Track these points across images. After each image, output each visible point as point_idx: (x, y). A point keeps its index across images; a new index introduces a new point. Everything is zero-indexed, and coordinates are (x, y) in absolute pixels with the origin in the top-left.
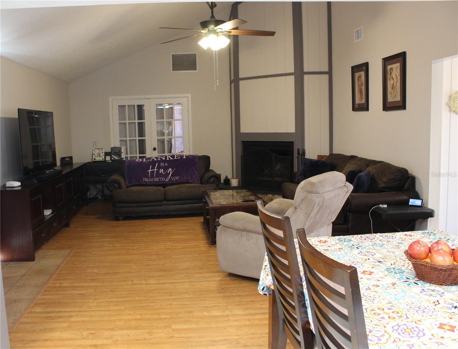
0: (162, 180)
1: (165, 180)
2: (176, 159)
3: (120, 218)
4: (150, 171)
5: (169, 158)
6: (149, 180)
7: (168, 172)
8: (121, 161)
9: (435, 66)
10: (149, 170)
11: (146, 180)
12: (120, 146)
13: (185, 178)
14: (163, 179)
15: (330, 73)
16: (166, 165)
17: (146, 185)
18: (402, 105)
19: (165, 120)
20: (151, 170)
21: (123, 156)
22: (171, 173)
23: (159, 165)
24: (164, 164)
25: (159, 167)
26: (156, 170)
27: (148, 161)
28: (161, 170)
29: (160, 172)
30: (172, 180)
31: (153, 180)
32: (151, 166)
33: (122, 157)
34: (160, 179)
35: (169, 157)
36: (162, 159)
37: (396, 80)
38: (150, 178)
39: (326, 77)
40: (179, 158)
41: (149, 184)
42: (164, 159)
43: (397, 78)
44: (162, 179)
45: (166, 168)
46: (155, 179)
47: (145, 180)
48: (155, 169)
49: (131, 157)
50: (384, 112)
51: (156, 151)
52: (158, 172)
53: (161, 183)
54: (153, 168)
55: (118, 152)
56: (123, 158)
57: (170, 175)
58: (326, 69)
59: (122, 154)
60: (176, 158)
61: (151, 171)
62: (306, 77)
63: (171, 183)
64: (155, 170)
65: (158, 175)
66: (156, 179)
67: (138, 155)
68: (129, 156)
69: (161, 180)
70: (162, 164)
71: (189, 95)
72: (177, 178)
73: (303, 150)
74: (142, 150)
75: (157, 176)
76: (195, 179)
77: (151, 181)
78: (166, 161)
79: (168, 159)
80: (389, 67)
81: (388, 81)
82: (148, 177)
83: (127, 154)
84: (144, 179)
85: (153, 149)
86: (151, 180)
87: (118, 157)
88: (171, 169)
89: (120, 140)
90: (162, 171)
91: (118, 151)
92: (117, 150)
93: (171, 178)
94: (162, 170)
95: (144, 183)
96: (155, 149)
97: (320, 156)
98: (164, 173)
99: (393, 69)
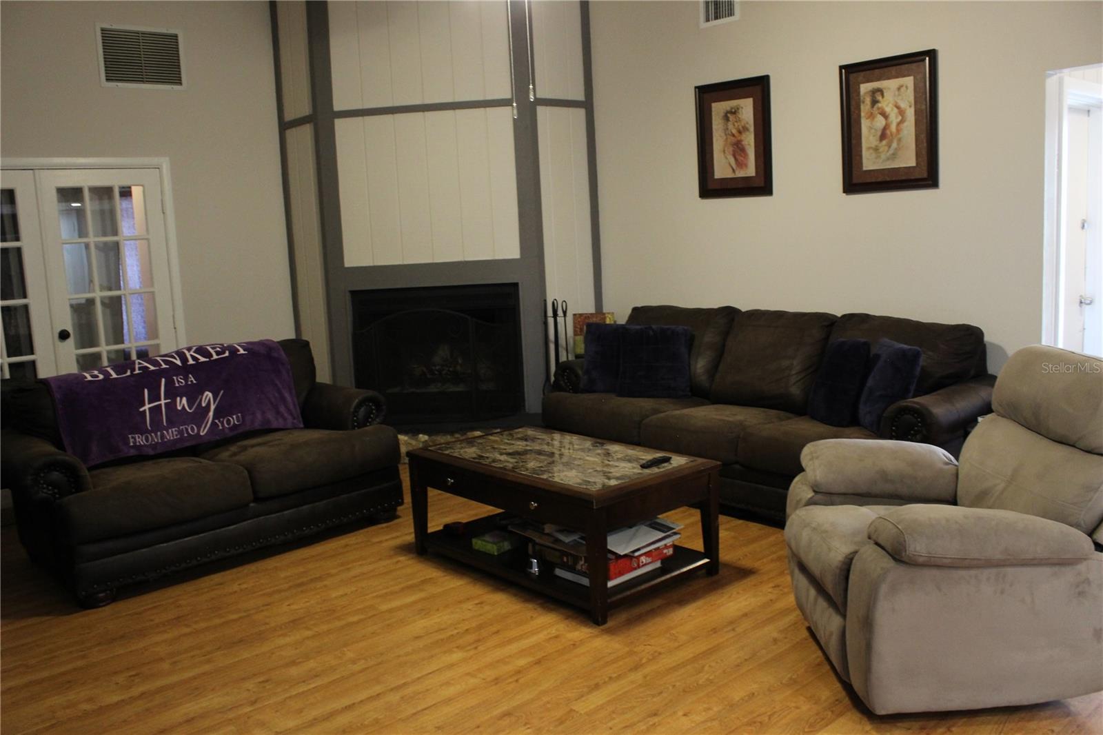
0: (188, 433)
1: (199, 430)
2: (216, 360)
3: (101, 595)
4: (147, 407)
5: (194, 358)
6: (147, 440)
7: (204, 405)
10: (144, 405)
11: (140, 440)
13: (259, 416)
14: (193, 429)
15: (587, 105)
16: (192, 381)
17: (141, 457)
19: (92, 239)
20: (149, 403)
22: (213, 407)
23: (170, 384)
24: (186, 379)
25: (172, 393)
26: (166, 404)
27: (129, 373)
28: (178, 399)
29: (179, 408)
30: (221, 428)
31: (163, 436)
32: (146, 391)
34: (181, 432)
35: (191, 355)
36: (173, 362)
37: (900, 118)
38: (149, 432)
39: (581, 113)
40: (227, 354)
41: (151, 452)
42: (178, 362)
43: (901, 112)
44: (187, 430)
45: (193, 394)
46: (168, 433)
47: (135, 442)
48: (160, 400)
50: (844, 194)
52: (171, 407)
53: (188, 444)
54: (155, 397)
57: (211, 414)
58: (580, 96)
60: (215, 357)
61: (150, 409)
62: (541, 111)
63: (218, 442)
64: (163, 402)
65: (175, 417)
66: (171, 434)
67: (5, 360)
69: (186, 435)
70: (178, 381)
71: (165, 164)
72: (234, 420)
73: (565, 303)
75: (171, 423)
76: (286, 415)
77: (157, 443)
78: (185, 369)
79: (191, 362)
80: (865, 88)
81: (865, 124)
82: (142, 431)
84: (131, 440)
85: (57, 335)
86: (156, 438)
88: (210, 395)
90: (182, 403)
93: (217, 421)
94: (184, 400)
95: (133, 452)
96: (64, 335)
97: (581, 315)
98: (190, 409)
99: (885, 91)
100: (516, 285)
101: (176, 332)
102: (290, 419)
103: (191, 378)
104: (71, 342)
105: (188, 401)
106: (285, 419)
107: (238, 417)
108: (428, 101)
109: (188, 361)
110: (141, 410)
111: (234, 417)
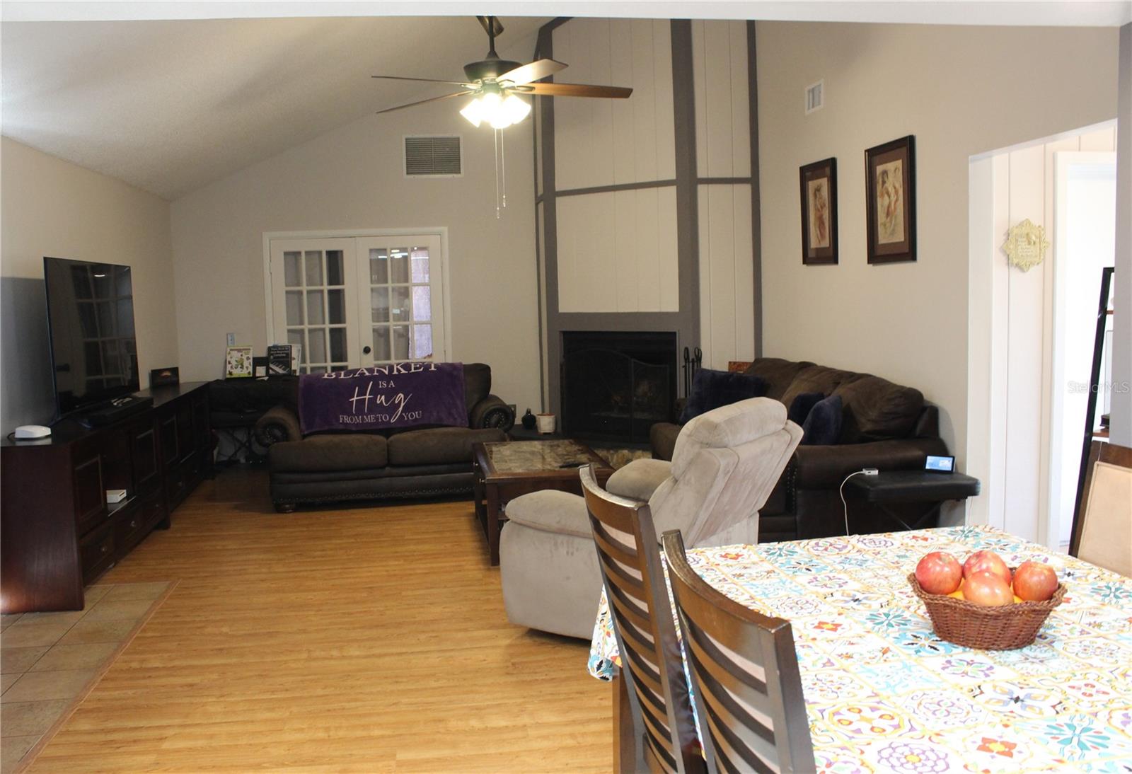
0: (382, 419)
1: (390, 419)
2: (413, 373)
3: (287, 506)
4: (355, 398)
5: (398, 370)
6: (352, 420)
7: (396, 402)
8: (291, 376)
9: (976, 166)
10: (353, 397)
11: (347, 419)
12: (289, 343)
13: (435, 414)
14: (386, 418)
15: (754, 181)
16: (392, 386)
17: (347, 430)
18: (907, 252)
19: (390, 285)
20: (357, 396)
21: (296, 365)
22: (402, 404)
23: (375, 386)
24: (388, 383)
25: (376, 391)
26: (369, 399)
28: (379, 396)
29: (378, 402)
30: (406, 419)
31: (363, 419)
32: (357, 388)
33: (293, 368)
34: (377, 419)
35: (397, 369)
36: (383, 372)
37: (896, 197)
38: (354, 415)
39: (747, 189)
40: (421, 370)
41: (354, 429)
42: (386, 372)
43: (896, 192)
44: (381, 417)
45: (390, 394)
46: (367, 417)
47: (343, 421)
48: (365, 395)
49: (312, 369)
50: (871, 265)
51: (369, 354)
52: (372, 401)
53: (381, 427)
54: (362, 393)
55: (283, 357)
56: (295, 371)
57: (401, 409)
58: (747, 173)
59: (293, 362)
60: (413, 371)
61: (356, 400)
62: (701, 189)
63: (404, 427)
64: (367, 397)
65: (374, 407)
66: (370, 419)
67: (329, 364)
68: (308, 365)
69: (380, 420)
70: (382, 385)
71: (445, 229)
72: (416, 415)
73: (697, 350)
74: (339, 351)
75: (371, 411)
76: (456, 416)
77: (358, 423)
78: (390, 377)
79: (395, 372)
80: (879, 169)
81: (879, 200)
82: (350, 414)
83: (303, 361)
84: (341, 419)
85: (362, 351)
86: (358, 420)
87: (284, 369)
88: (402, 396)
89: (289, 331)
90: (381, 399)
91: (284, 355)
92: (281, 352)
93: (404, 414)
94: (383, 397)
95: (341, 427)
96: (367, 350)
97: (735, 363)
98: (386, 403)
99: (888, 172)
100: (675, 333)
101: (445, 354)
102: (459, 420)
103: (392, 383)
104: (371, 354)
105: (385, 399)
106: (455, 419)
107: (419, 413)
108: (618, 183)
109: (393, 371)
110: (351, 400)
111: (417, 413)
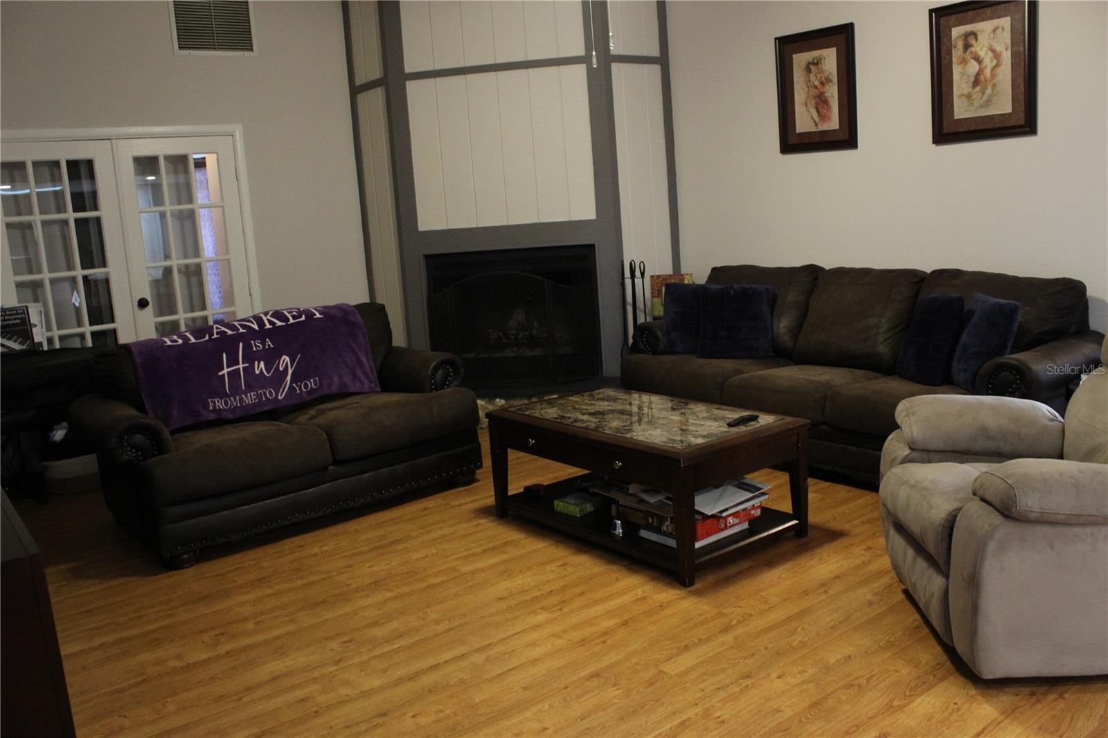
0: (266, 396)
1: (277, 395)
2: (292, 324)
3: (185, 556)
4: (226, 371)
5: (271, 322)
6: (226, 404)
7: (281, 369)
8: (35, 349)
10: (223, 369)
11: (220, 404)
12: (19, 302)
13: (336, 379)
14: (271, 393)
15: (662, 61)
16: (269, 345)
17: (220, 421)
19: (168, 208)
20: (227, 368)
21: (39, 335)
22: (290, 371)
23: (247, 347)
24: (263, 343)
25: (250, 357)
26: (243, 368)
27: (207, 338)
28: (256, 363)
29: (257, 372)
30: (298, 392)
31: (241, 400)
32: (224, 355)
33: (37, 339)
34: (259, 396)
35: (268, 319)
36: (250, 327)
37: (995, 62)
38: (229, 396)
39: (656, 69)
40: (303, 318)
41: (231, 416)
42: (256, 327)
43: (997, 55)
44: (265, 394)
45: (271, 358)
46: (246, 397)
47: (214, 406)
48: (238, 364)
49: (62, 338)
50: (934, 145)
51: (147, 308)
52: (249, 371)
53: (266, 408)
54: (233, 361)
55: (16, 325)
56: (40, 344)
57: (289, 378)
58: (655, 52)
59: (34, 330)
60: (292, 321)
61: (228, 373)
62: (615, 67)
63: (297, 405)
64: (241, 366)
65: (254, 382)
66: (250, 398)
67: (88, 329)
68: (56, 333)
69: (264, 399)
70: (256, 346)
71: (237, 128)
72: (311, 384)
73: (642, 264)
75: (250, 387)
76: (363, 378)
77: (236, 407)
78: (262, 334)
79: (268, 326)
80: (957, 32)
81: (957, 70)
82: (222, 395)
83: (49, 329)
84: (211, 404)
85: (136, 304)
86: (234, 402)
87: (21, 343)
88: (287, 359)
89: (19, 285)
90: (260, 367)
91: (19, 321)
92: (12, 317)
93: (294, 385)
94: (262, 364)
95: (212, 416)
96: (143, 304)
97: (658, 277)
98: (268, 373)
99: (978, 34)
100: (593, 246)
101: (251, 299)
102: (366, 382)
103: (268, 342)
104: (149, 309)
105: (265, 365)
106: (362, 383)
107: (315, 381)
109: (265, 325)
110: (220, 374)
111: (312, 381)
